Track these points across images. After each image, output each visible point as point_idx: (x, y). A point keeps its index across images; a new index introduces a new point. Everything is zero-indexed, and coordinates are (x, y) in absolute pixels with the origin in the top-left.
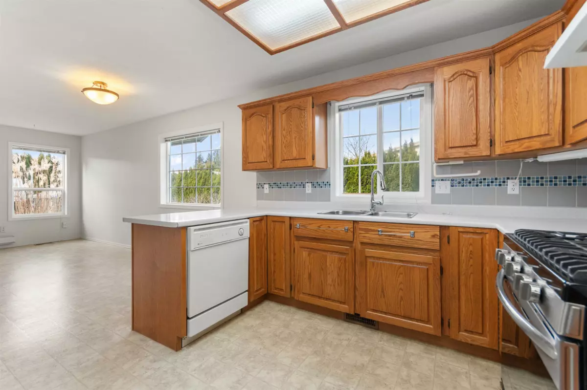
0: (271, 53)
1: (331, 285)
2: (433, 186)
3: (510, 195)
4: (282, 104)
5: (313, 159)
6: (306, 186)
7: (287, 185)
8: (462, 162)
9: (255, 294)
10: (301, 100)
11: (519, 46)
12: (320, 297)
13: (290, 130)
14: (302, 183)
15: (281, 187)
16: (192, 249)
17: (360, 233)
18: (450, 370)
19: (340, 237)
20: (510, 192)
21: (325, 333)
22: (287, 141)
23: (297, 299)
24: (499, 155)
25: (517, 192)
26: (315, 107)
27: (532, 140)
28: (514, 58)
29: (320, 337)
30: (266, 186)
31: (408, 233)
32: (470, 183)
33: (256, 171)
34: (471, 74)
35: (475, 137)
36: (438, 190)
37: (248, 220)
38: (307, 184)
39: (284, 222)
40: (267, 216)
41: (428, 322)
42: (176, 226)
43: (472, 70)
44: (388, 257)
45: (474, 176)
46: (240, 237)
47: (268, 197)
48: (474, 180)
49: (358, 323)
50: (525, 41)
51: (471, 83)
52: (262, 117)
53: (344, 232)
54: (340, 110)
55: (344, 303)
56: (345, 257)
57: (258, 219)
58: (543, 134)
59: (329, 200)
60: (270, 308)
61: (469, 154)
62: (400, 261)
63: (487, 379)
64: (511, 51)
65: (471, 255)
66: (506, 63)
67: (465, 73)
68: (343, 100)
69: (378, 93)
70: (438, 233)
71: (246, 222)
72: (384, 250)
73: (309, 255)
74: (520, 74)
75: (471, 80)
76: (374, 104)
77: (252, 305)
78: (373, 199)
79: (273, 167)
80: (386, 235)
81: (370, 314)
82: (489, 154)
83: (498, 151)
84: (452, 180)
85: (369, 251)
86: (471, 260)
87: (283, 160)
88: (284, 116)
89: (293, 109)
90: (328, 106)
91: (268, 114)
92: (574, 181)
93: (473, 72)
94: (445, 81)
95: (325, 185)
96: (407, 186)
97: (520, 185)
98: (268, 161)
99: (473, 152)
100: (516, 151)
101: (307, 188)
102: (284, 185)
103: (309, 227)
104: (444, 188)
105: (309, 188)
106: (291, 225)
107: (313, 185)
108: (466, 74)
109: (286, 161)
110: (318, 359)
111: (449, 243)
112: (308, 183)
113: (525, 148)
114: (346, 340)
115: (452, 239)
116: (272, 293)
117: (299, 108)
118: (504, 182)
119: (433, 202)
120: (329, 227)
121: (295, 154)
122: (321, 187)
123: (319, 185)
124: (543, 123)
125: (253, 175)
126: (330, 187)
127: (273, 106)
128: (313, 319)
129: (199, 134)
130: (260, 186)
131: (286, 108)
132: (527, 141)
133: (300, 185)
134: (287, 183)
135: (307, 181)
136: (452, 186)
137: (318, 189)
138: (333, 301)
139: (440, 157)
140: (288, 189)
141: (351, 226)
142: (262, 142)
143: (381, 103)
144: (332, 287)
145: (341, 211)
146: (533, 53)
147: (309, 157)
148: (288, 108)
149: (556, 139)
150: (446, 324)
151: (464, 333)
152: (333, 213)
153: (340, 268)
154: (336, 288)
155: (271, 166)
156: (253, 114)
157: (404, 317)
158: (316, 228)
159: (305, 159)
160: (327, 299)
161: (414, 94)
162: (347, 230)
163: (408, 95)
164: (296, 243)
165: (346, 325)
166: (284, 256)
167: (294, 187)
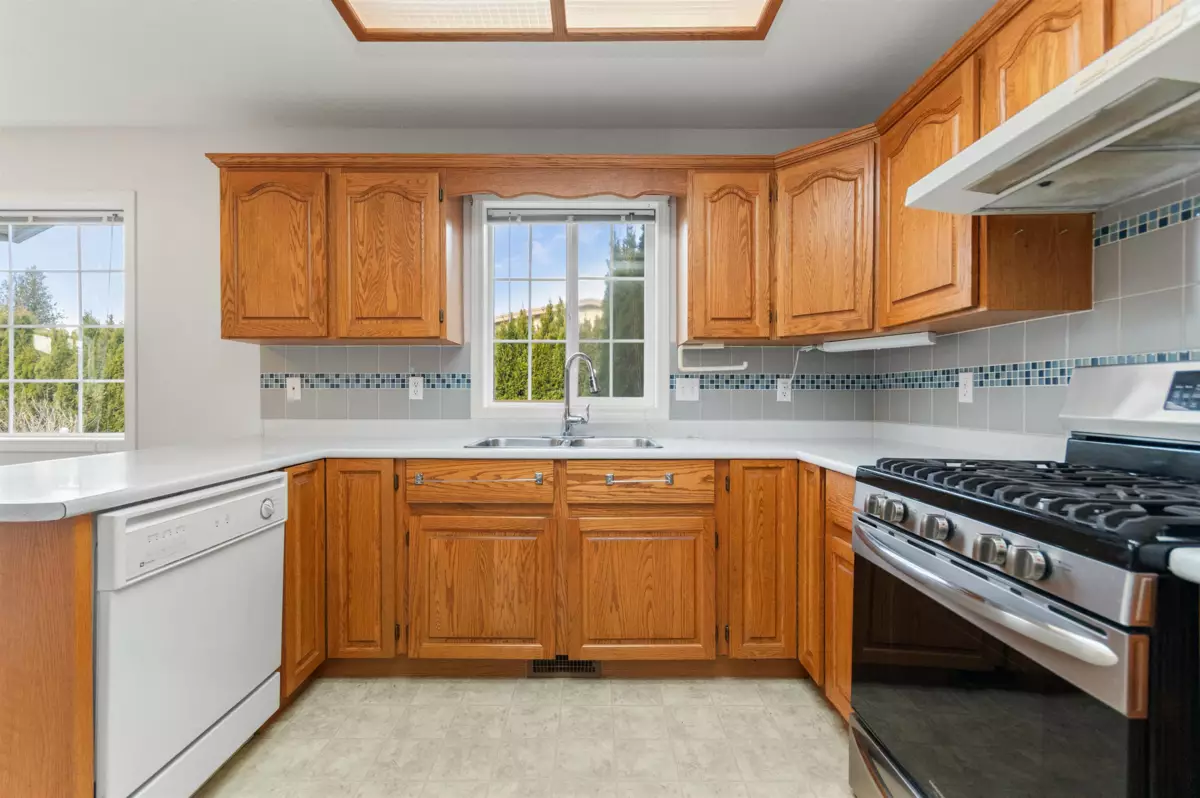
0: (361, 34)
1: (503, 607)
2: (672, 387)
3: (779, 402)
4: (356, 176)
5: (441, 322)
6: (411, 384)
7: (358, 381)
8: (721, 346)
9: (297, 671)
10: (413, 176)
11: (815, 165)
12: (474, 640)
13: (379, 245)
14: (398, 376)
15: (338, 386)
16: (121, 583)
17: (569, 486)
18: (743, 717)
19: (523, 497)
20: (780, 398)
21: (502, 720)
22: (369, 271)
23: (416, 656)
24: (782, 337)
25: (788, 398)
26: (445, 199)
27: (830, 316)
28: (806, 184)
29: (495, 733)
30: (293, 383)
31: (661, 477)
32: (727, 382)
33: (259, 340)
34: (744, 196)
35: (749, 304)
36: (680, 396)
37: (284, 474)
38: (411, 379)
39: (379, 472)
40: (325, 459)
41: (694, 638)
42: (58, 516)
43: (746, 189)
44: (628, 528)
45: (734, 371)
46: (267, 522)
47: (299, 411)
48: (732, 377)
49: (563, 673)
50: (823, 159)
51: (743, 211)
52: (294, 202)
53: (534, 485)
54: (490, 218)
55: (531, 640)
56: (535, 538)
57: (303, 469)
58: (847, 308)
59: (467, 416)
60: (334, 698)
61: (740, 333)
62: (649, 533)
63: (793, 711)
64: (803, 170)
65: (762, 508)
66: (796, 188)
67: (735, 191)
68: (513, 197)
69: (587, 196)
70: (712, 473)
71: (279, 481)
72: (616, 515)
73: (448, 545)
74: (815, 209)
75: (743, 205)
76: (563, 218)
77: (289, 702)
78: (567, 413)
79: (328, 333)
80: (621, 485)
81: (590, 650)
82: (768, 335)
83: (781, 330)
84: (702, 377)
85: (591, 521)
86: (762, 515)
87: (358, 319)
88: (360, 206)
89: (387, 195)
90: (466, 205)
91: (311, 194)
92: (853, 382)
93: (747, 194)
94: (705, 198)
95: (458, 381)
96: (556, 386)
97: (793, 388)
98: (312, 318)
99: (746, 330)
100: (809, 332)
101: (412, 388)
102: (347, 381)
103: (447, 480)
104: (689, 391)
105: (416, 389)
106: (396, 478)
107: (428, 381)
108: (737, 194)
109: (366, 322)
110: (514, 786)
111: (728, 490)
112: (413, 375)
113: (821, 329)
114: (551, 719)
115: (734, 483)
116: (339, 656)
117: (405, 195)
118: (773, 382)
119: (672, 417)
120: (499, 477)
121: (392, 305)
122: (448, 386)
123: (444, 381)
124: (847, 292)
125: (250, 354)
126: (469, 387)
127: (327, 177)
128: (460, 693)
129: (30, 215)
130: (272, 381)
131: (366, 188)
132: (824, 317)
133: (393, 381)
134: (358, 376)
135: (412, 371)
136: (702, 387)
137: (440, 390)
138: (507, 640)
139: (698, 335)
140: (360, 389)
141: (548, 470)
142: (293, 266)
143: (577, 218)
144: (506, 611)
145: (502, 440)
146: (835, 180)
147: (431, 317)
148: (373, 188)
149: (865, 318)
150: (722, 634)
151: (749, 644)
152: (486, 444)
153: (523, 565)
154: (516, 611)
155: (322, 331)
156: (261, 186)
157: (655, 640)
158: (464, 482)
159: (419, 318)
160: (492, 640)
161: (637, 213)
162: (542, 480)
163: (627, 213)
164: (413, 520)
165: (535, 685)
166: (377, 556)
167: (378, 386)
